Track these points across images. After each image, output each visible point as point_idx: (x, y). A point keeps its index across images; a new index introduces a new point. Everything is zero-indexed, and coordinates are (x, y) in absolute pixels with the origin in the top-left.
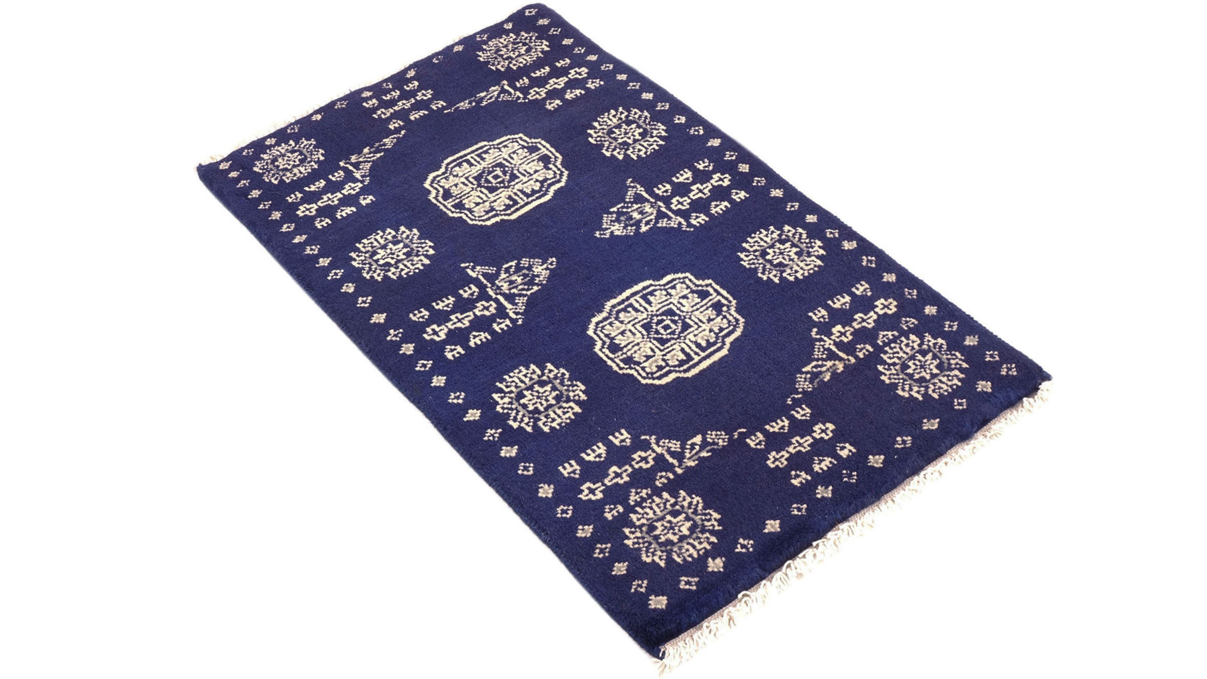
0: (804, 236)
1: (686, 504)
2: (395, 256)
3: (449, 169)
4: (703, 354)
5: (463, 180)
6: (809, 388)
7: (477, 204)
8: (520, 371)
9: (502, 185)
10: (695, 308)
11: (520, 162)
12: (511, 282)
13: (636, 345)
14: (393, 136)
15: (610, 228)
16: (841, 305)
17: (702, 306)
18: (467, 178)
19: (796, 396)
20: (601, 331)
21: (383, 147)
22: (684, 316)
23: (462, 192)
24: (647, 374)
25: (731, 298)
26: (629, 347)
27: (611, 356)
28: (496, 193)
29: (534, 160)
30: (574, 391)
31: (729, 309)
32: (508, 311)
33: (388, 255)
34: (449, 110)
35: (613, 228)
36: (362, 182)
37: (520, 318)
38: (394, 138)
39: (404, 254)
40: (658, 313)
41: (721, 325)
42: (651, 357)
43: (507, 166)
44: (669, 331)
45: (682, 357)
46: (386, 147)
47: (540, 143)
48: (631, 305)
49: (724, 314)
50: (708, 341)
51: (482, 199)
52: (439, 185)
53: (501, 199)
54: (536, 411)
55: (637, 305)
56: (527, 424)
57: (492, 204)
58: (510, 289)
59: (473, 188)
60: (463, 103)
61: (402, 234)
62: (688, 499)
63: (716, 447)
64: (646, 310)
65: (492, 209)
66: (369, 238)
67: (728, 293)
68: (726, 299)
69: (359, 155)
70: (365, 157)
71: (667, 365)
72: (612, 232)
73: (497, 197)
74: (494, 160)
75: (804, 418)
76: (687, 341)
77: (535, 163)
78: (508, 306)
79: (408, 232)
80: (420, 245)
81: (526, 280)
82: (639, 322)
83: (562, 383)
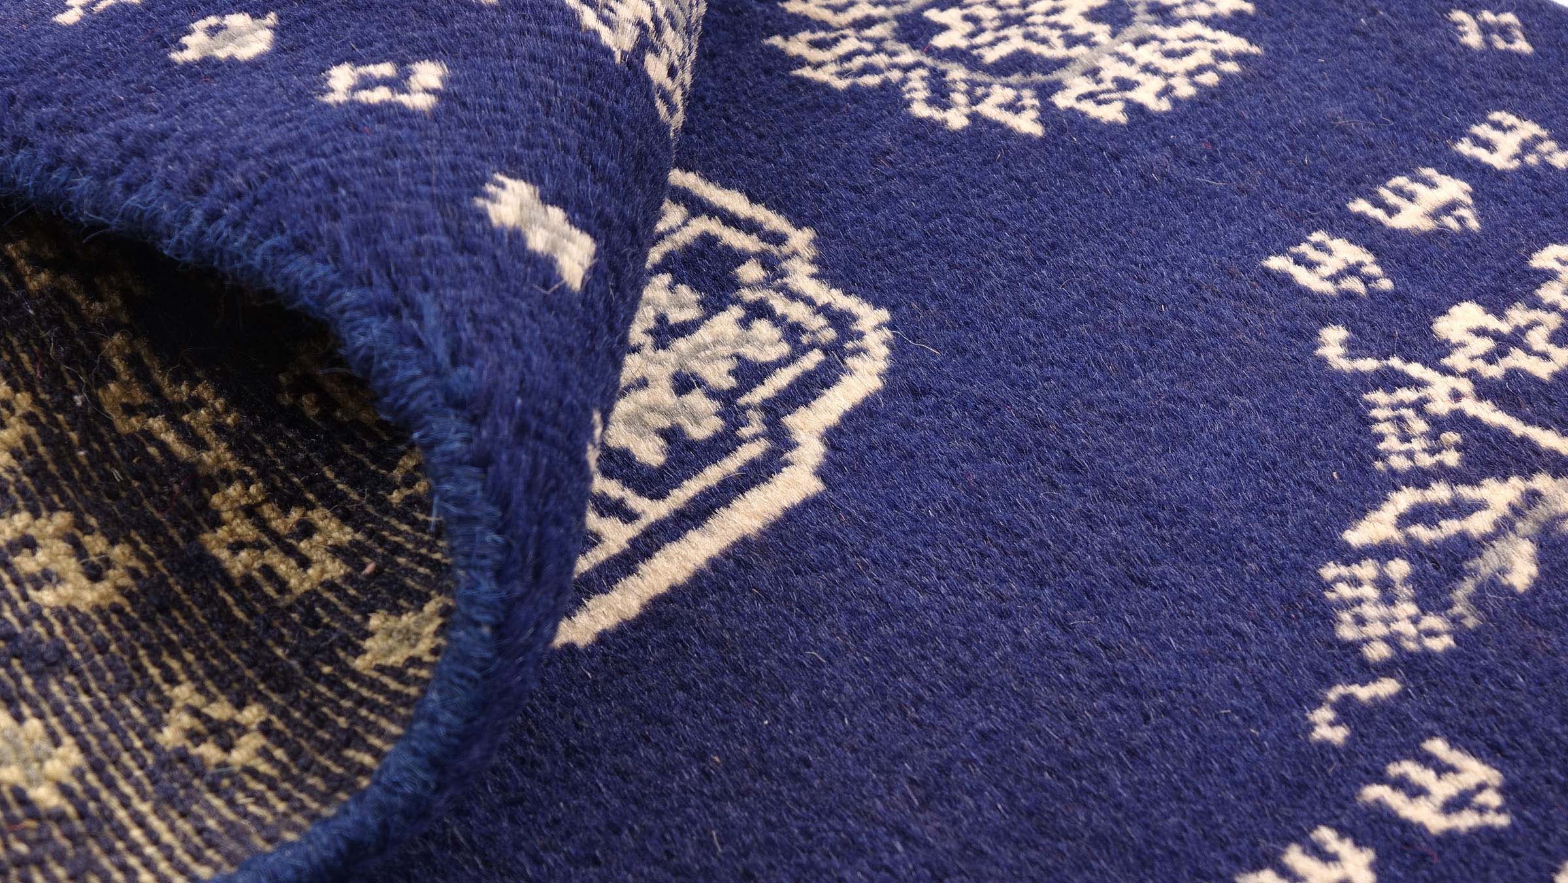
6: (1432, 633)
16: (1435, 215)
19: (1363, 693)
25: (775, 222)
31: (777, 273)
41: (749, 352)
49: (748, 295)
67: (753, 199)
68: (749, 226)
75: (1466, 820)
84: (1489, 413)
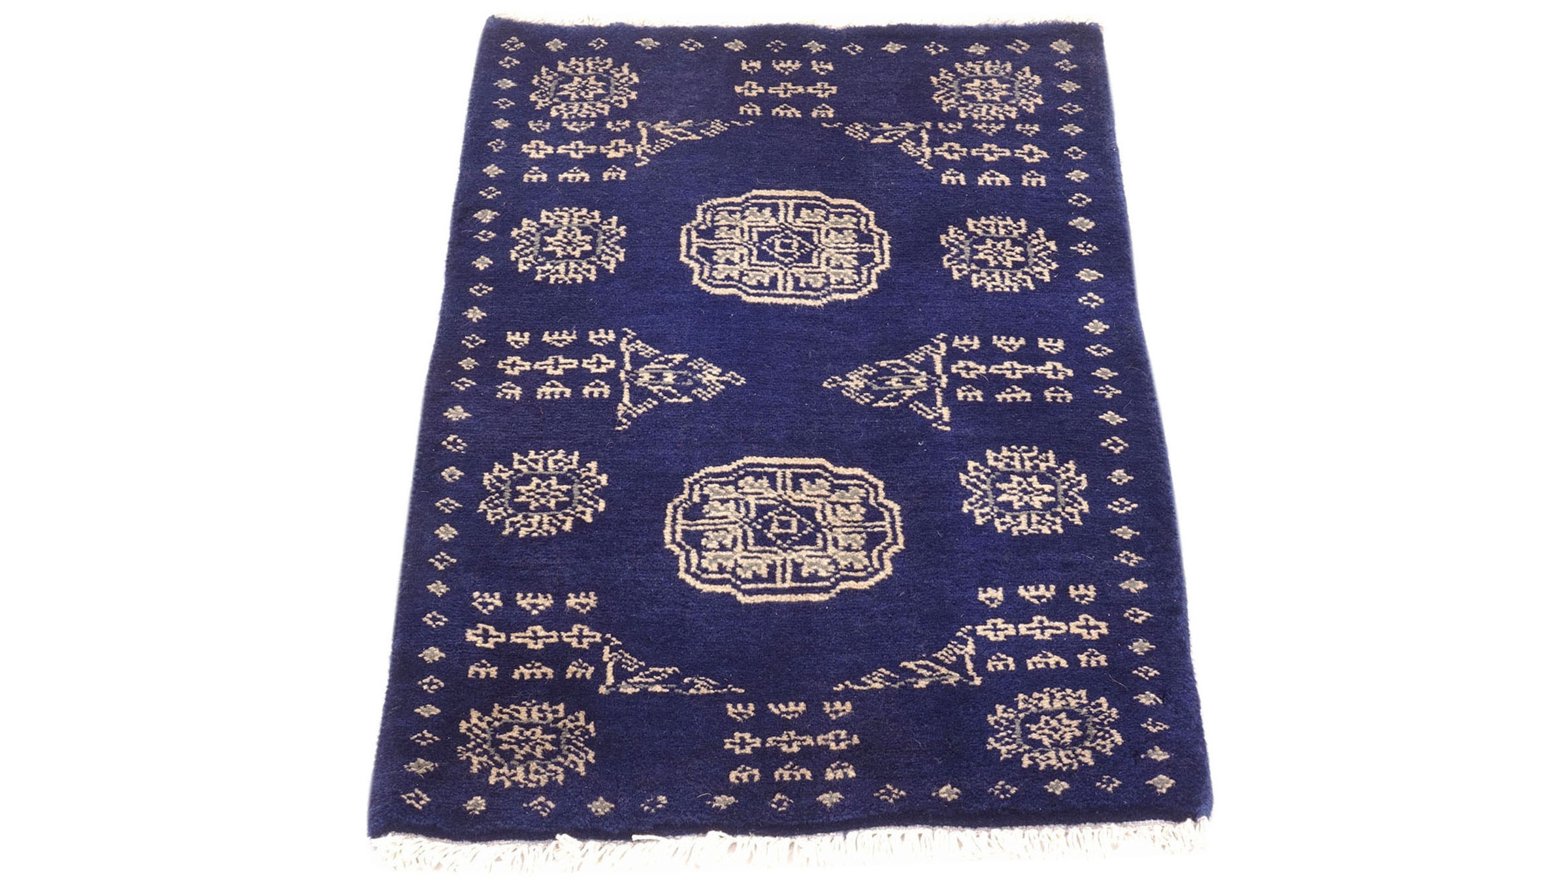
0: (518, 248)
1: (952, 100)
2: (1025, 485)
3: (833, 580)
4: (781, 202)
5: (831, 550)
7: (846, 506)
8: (994, 287)
9: (788, 509)
10: (732, 246)
11: (730, 527)
12: (906, 381)
13: (839, 248)
14: (862, 688)
15: (717, 381)
17: (725, 244)
18: (825, 549)
20: (860, 281)
21: (892, 675)
22: (754, 244)
23: (850, 533)
24: (858, 218)
26: (848, 250)
27: (877, 252)
28: (808, 505)
29: (710, 518)
30: (957, 239)
31: (700, 224)
32: (944, 354)
33: (1032, 492)
34: (733, 689)
35: (714, 379)
36: (972, 633)
37: (938, 339)
38: (865, 684)
39: (1010, 482)
40: (777, 263)
42: (835, 229)
43: (755, 530)
44: (788, 241)
45: (804, 212)
46: (888, 673)
47: (673, 541)
48: (797, 287)
50: (760, 211)
51: (834, 510)
52: (871, 561)
53: (811, 494)
54: (1015, 242)
55: (790, 284)
56: (1038, 237)
57: (827, 493)
58: (918, 375)
59: (831, 530)
60: (704, 691)
61: (988, 514)
62: (945, 102)
63: (868, 126)
64: (785, 274)
65: (834, 488)
66: (1037, 532)
69: (939, 682)
70: (934, 671)
71: (828, 213)
72: (721, 375)
73: (812, 499)
74: (759, 555)
76: (782, 220)
77: (713, 514)
78: (937, 359)
79: (977, 512)
80: (978, 483)
81: (885, 377)
82: (807, 267)
83: (962, 252)
84: (644, 141)
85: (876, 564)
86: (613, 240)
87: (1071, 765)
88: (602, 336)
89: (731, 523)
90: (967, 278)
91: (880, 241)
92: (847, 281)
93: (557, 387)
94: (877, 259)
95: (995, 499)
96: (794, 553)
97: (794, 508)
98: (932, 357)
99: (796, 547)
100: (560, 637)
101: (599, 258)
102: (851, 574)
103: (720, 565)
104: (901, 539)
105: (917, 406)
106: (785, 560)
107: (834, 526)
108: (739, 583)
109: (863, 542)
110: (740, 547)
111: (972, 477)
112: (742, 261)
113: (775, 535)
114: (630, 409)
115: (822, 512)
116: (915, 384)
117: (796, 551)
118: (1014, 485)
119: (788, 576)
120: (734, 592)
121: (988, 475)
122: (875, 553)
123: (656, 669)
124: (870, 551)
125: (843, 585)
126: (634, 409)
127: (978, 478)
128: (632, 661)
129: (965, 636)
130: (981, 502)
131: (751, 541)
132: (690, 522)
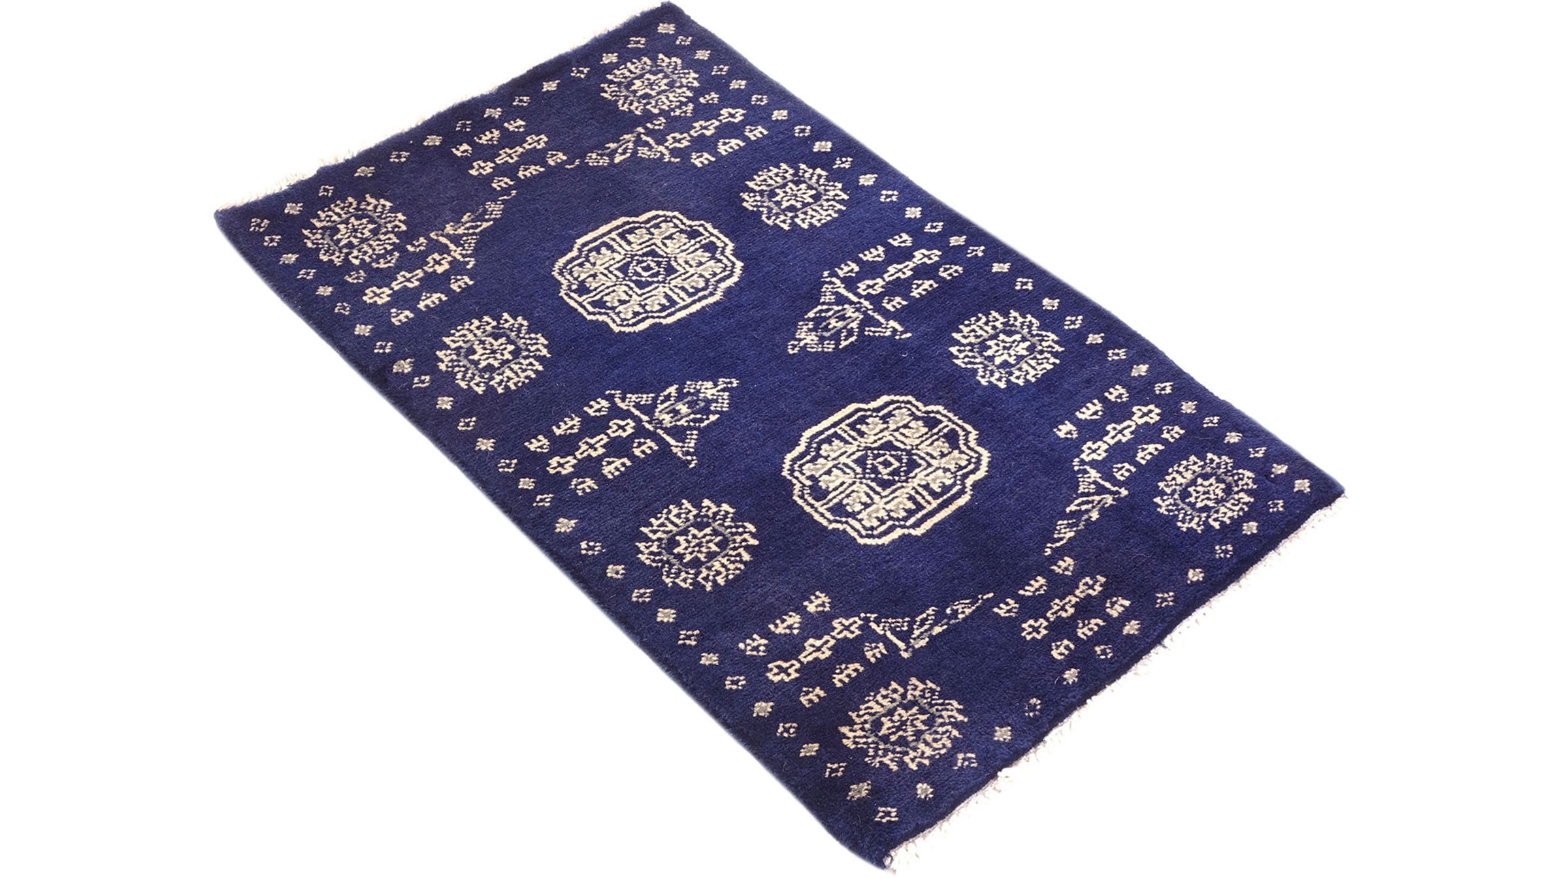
84: (452, 247)
85: (972, 454)
86: (523, 332)
87: (1242, 509)
88: (597, 407)
89: (851, 485)
90: (793, 225)
91: (706, 229)
92: (718, 271)
93: (613, 462)
94: (719, 244)
95: (993, 364)
96: (914, 480)
97: (878, 449)
98: (837, 292)
99: (912, 475)
100: (833, 637)
101: (529, 350)
102: (965, 471)
103: (877, 518)
104: (969, 427)
105: (870, 331)
106: (914, 488)
107: (917, 445)
108: (902, 523)
109: (947, 445)
110: (876, 498)
111: (963, 359)
112: (631, 296)
113: (889, 474)
114: (683, 447)
115: (897, 440)
116: (850, 317)
117: (914, 477)
118: (995, 348)
119: (929, 498)
120: (906, 531)
121: (971, 351)
122: (964, 448)
123: (921, 617)
124: (958, 448)
125: (969, 482)
126: (686, 445)
127: (967, 356)
128: (899, 622)
129: (1081, 467)
130: (988, 372)
131: (879, 489)
132: (825, 501)
